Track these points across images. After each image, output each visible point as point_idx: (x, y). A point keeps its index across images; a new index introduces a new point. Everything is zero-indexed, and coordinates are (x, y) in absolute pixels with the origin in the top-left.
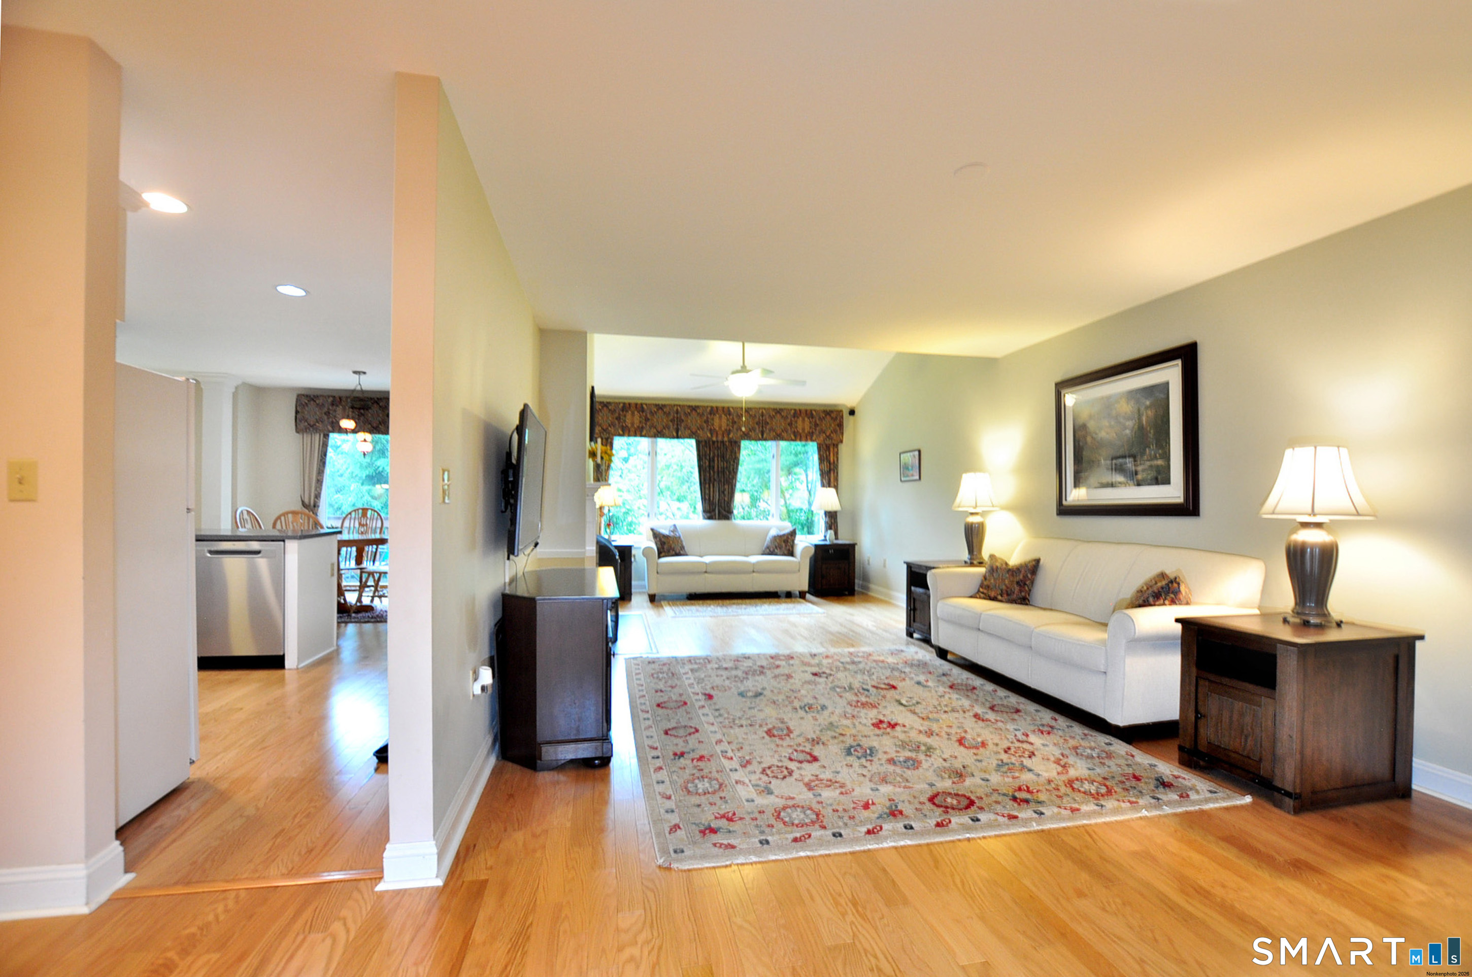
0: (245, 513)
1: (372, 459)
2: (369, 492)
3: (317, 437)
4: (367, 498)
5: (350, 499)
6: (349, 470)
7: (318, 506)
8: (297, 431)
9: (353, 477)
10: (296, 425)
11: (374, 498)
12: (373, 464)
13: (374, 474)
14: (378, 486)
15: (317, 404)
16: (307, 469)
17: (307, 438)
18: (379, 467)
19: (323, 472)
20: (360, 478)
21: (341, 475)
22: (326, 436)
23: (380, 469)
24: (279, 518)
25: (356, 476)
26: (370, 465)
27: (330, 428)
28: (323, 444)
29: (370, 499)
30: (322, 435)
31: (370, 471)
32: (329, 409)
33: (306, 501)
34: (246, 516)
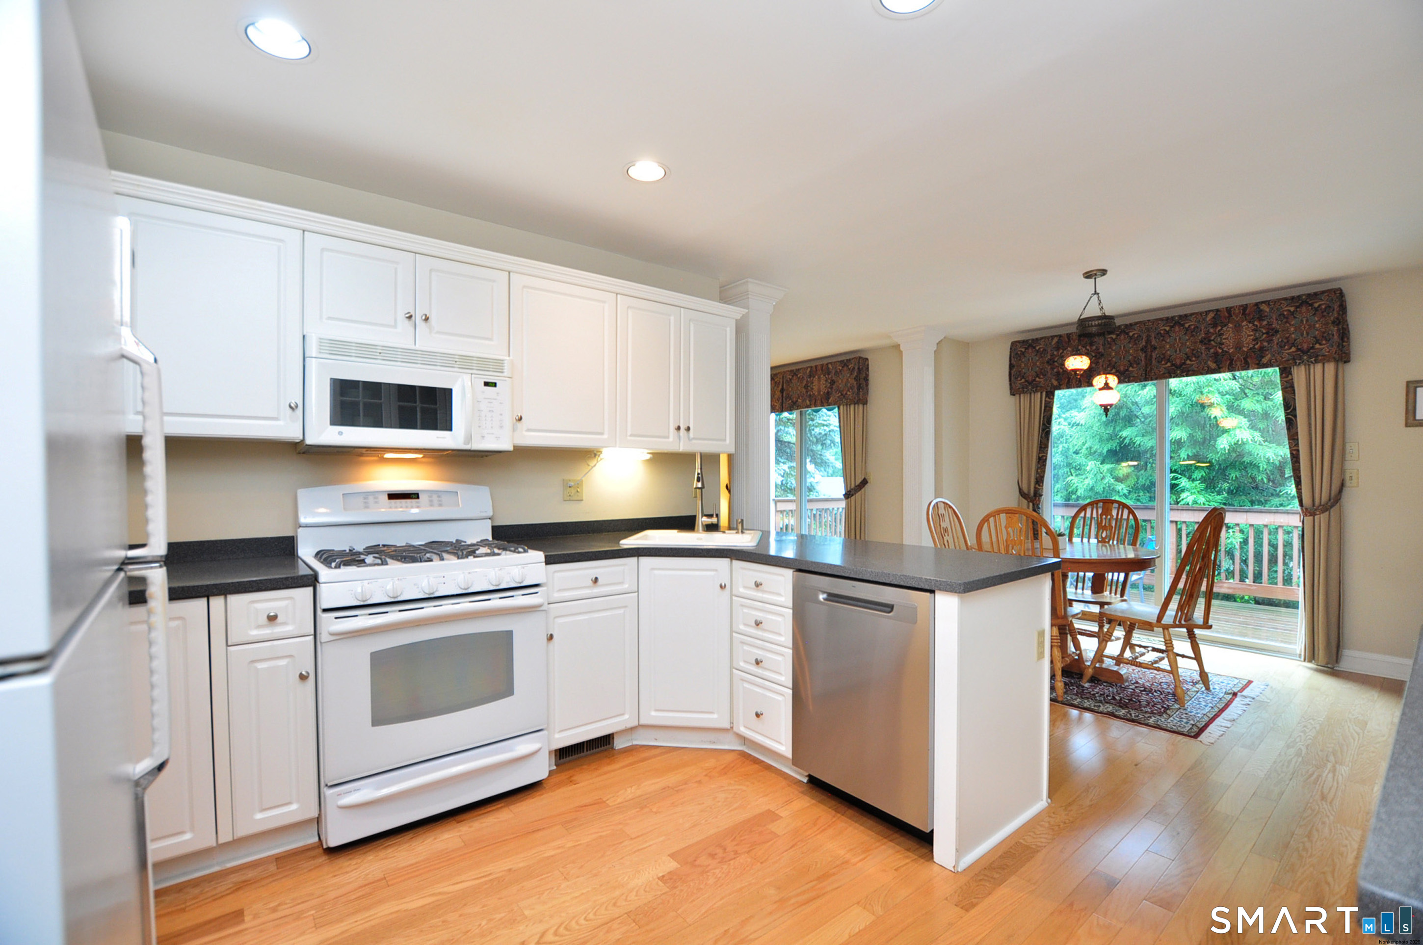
0: (941, 506)
1: (1114, 428)
2: (1111, 471)
3: (1038, 398)
4: (1109, 480)
5: (1086, 482)
6: (1087, 445)
7: (1041, 495)
8: (1013, 394)
9: (1091, 453)
10: (1011, 385)
11: (1118, 479)
12: (1117, 435)
13: (1118, 448)
14: (1124, 464)
15: (1038, 351)
16: (1025, 444)
17: (1025, 398)
18: (1125, 439)
19: (1047, 446)
20: (1101, 454)
21: (1076, 453)
22: (1050, 395)
23: (1127, 441)
24: (986, 519)
25: (1095, 452)
26: (1111, 438)
27: (1055, 383)
28: (1045, 407)
29: (1112, 481)
30: (1044, 394)
31: (1113, 445)
32: (1052, 355)
33: (1025, 490)
34: (942, 511)
